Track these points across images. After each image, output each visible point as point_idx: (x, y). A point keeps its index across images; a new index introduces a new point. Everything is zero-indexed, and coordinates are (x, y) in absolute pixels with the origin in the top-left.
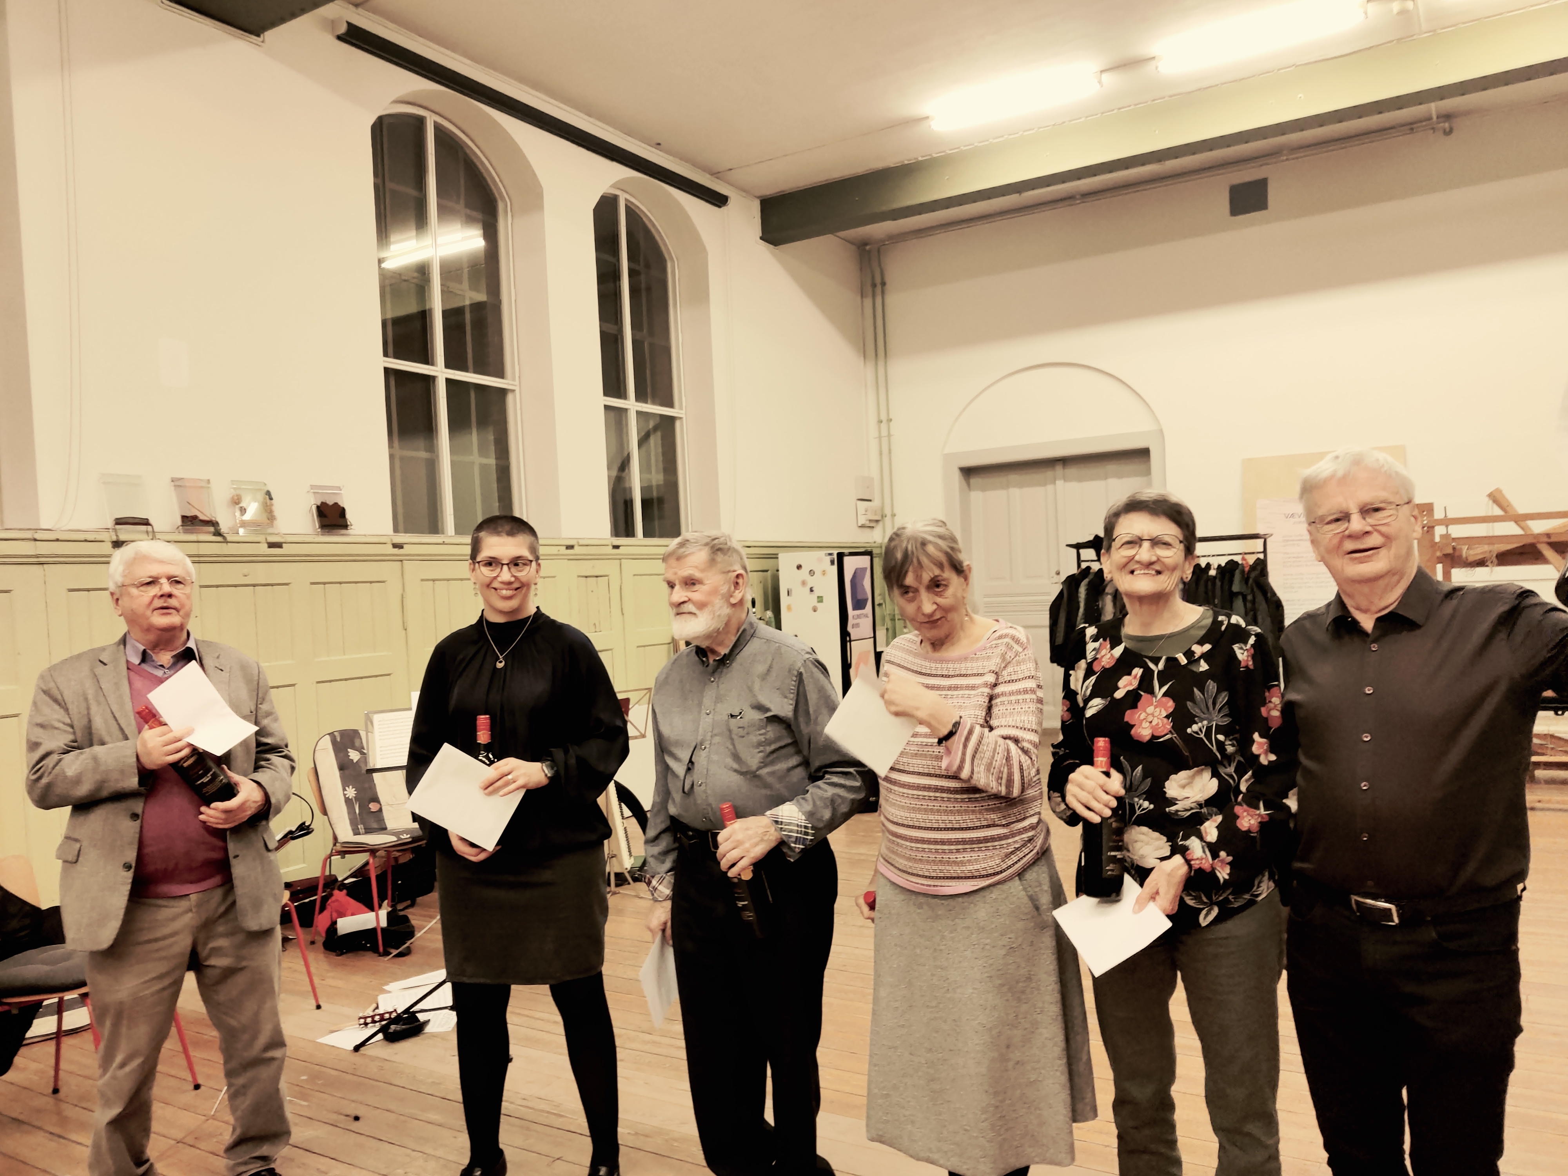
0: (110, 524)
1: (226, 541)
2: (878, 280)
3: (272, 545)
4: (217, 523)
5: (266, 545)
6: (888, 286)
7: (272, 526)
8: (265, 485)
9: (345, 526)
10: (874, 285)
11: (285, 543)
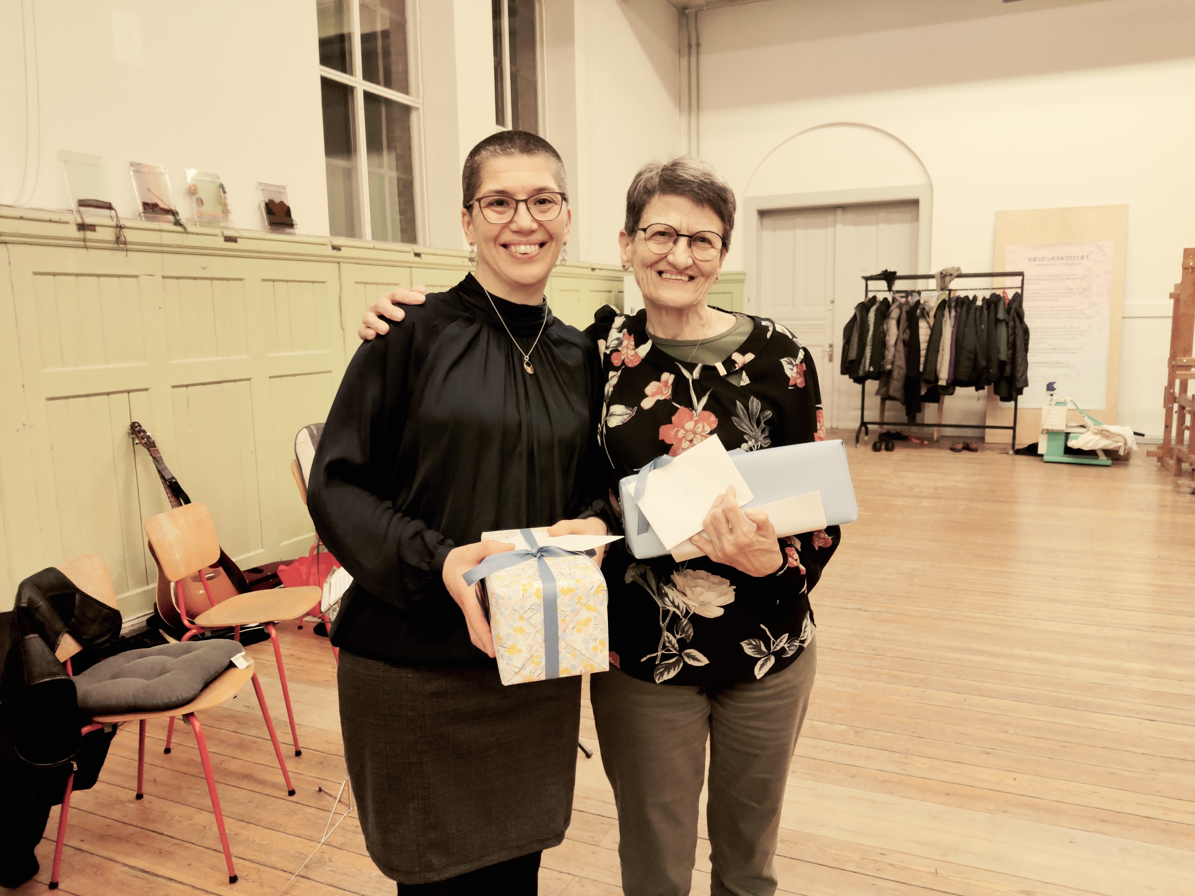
0: (73, 205)
1: (186, 232)
2: (694, 42)
3: (228, 239)
4: (177, 213)
5: (223, 239)
6: (702, 49)
7: (227, 220)
8: (218, 177)
9: (291, 225)
10: (690, 46)
11: (240, 238)
